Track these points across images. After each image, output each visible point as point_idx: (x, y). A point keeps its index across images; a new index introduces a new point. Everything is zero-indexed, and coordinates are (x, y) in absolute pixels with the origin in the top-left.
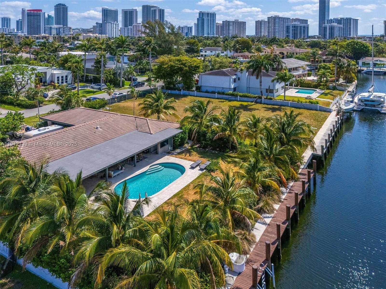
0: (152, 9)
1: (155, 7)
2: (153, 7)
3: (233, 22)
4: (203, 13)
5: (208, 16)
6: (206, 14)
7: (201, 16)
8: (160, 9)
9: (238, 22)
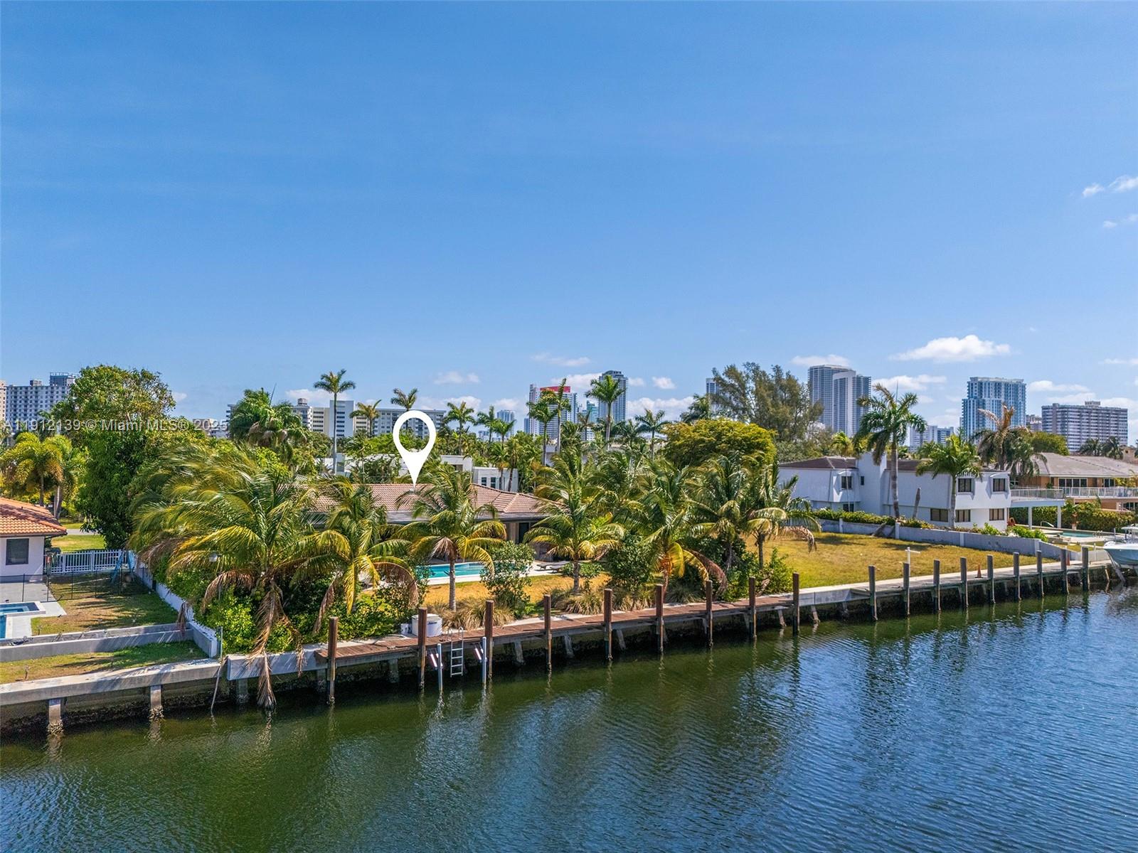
0: (836, 377)
1: (844, 370)
2: (838, 371)
3: (1080, 409)
4: (981, 383)
5: (997, 392)
6: (992, 386)
7: (976, 393)
8: (859, 378)
9: (1098, 410)
